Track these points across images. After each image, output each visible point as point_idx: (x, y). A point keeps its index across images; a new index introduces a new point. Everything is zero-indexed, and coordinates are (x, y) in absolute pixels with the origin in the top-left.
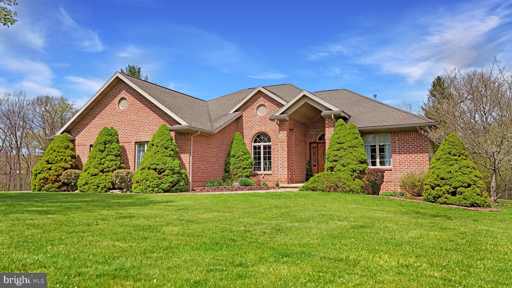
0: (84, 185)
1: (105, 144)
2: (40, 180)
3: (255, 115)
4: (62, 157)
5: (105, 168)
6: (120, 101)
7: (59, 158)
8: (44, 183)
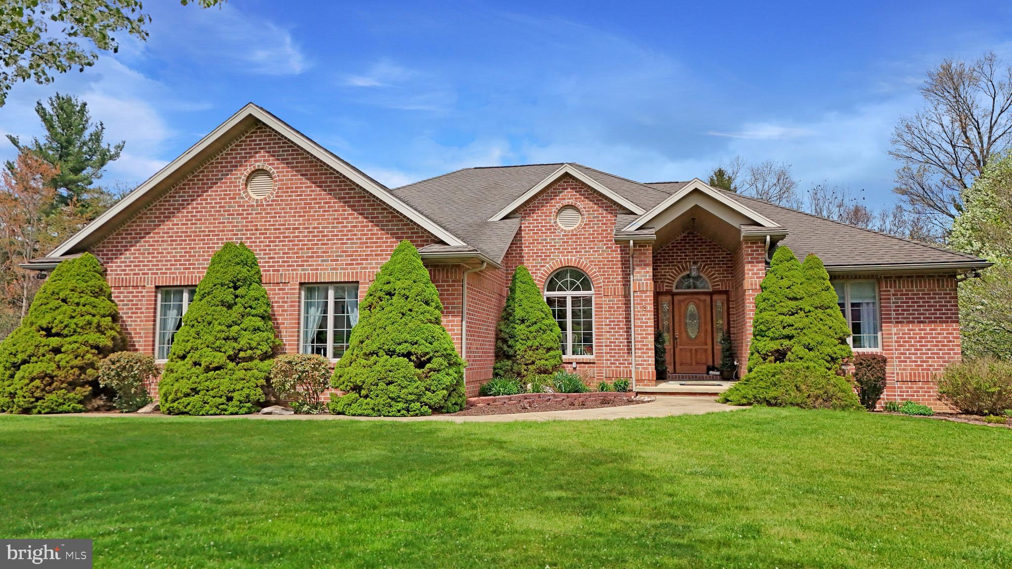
0: (187, 395)
1: (236, 288)
2: (32, 380)
3: (553, 229)
4: (88, 317)
5: (240, 350)
6: (249, 179)
7: (81, 321)
8: (43, 390)
